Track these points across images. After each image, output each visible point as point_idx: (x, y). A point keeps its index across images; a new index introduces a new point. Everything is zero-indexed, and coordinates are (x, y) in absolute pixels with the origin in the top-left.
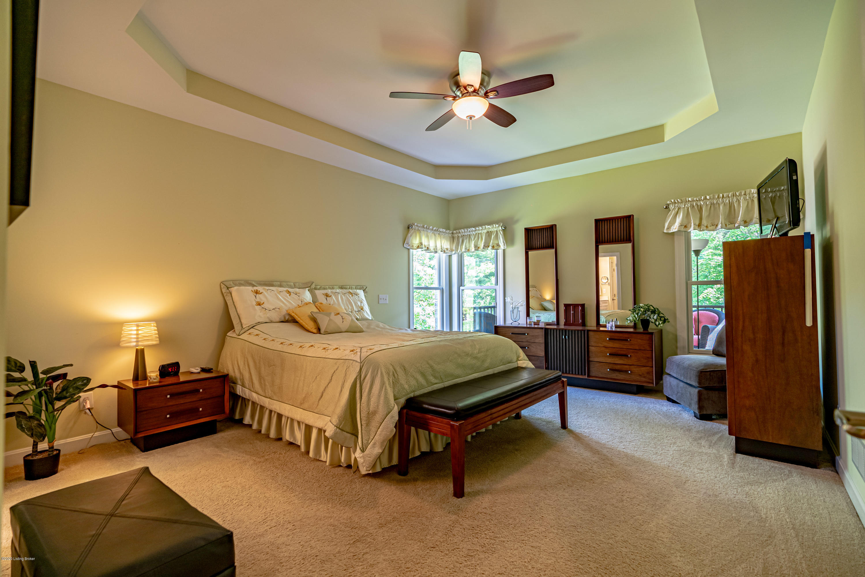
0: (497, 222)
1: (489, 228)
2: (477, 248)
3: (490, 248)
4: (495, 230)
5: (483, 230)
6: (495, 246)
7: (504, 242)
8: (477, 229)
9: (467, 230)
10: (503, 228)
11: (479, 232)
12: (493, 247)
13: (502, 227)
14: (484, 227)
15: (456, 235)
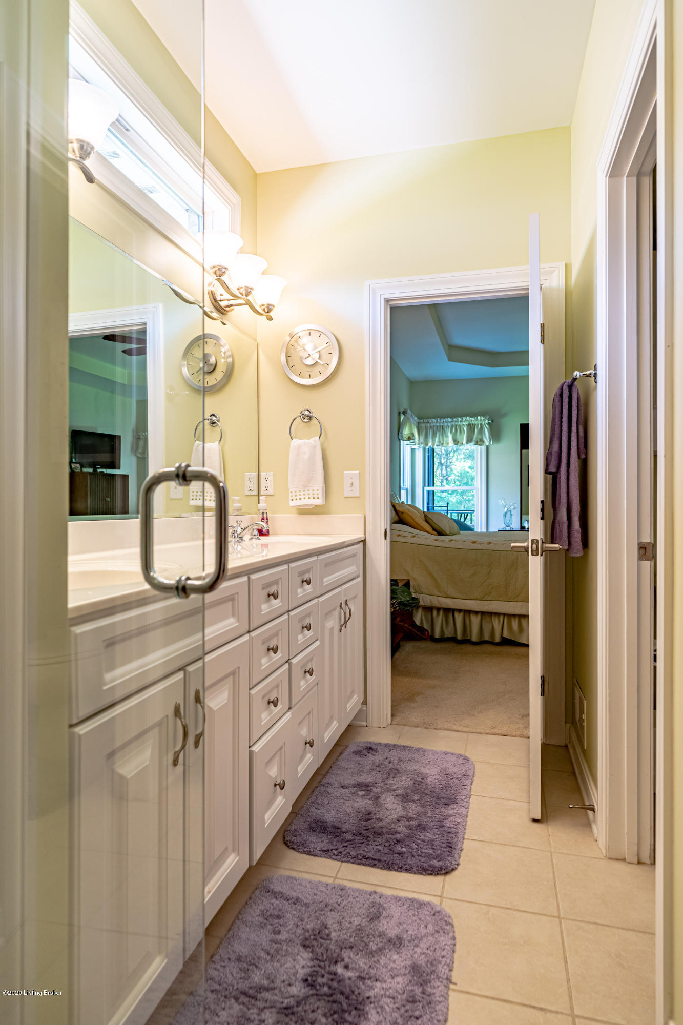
0: (483, 414)
1: (471, 420)
2: (457, 442)
3: (474, 443)
4: (479, 422)
5: (464, 422)
6: (478, 441)
7: (490, 438)
8: (454, 420)
9: (440, 420)
10: (490, 422)
11: (456, 423)
12: (477, 442)
13: (488, 420)
14: (464, 418)
15: (423, 425)
